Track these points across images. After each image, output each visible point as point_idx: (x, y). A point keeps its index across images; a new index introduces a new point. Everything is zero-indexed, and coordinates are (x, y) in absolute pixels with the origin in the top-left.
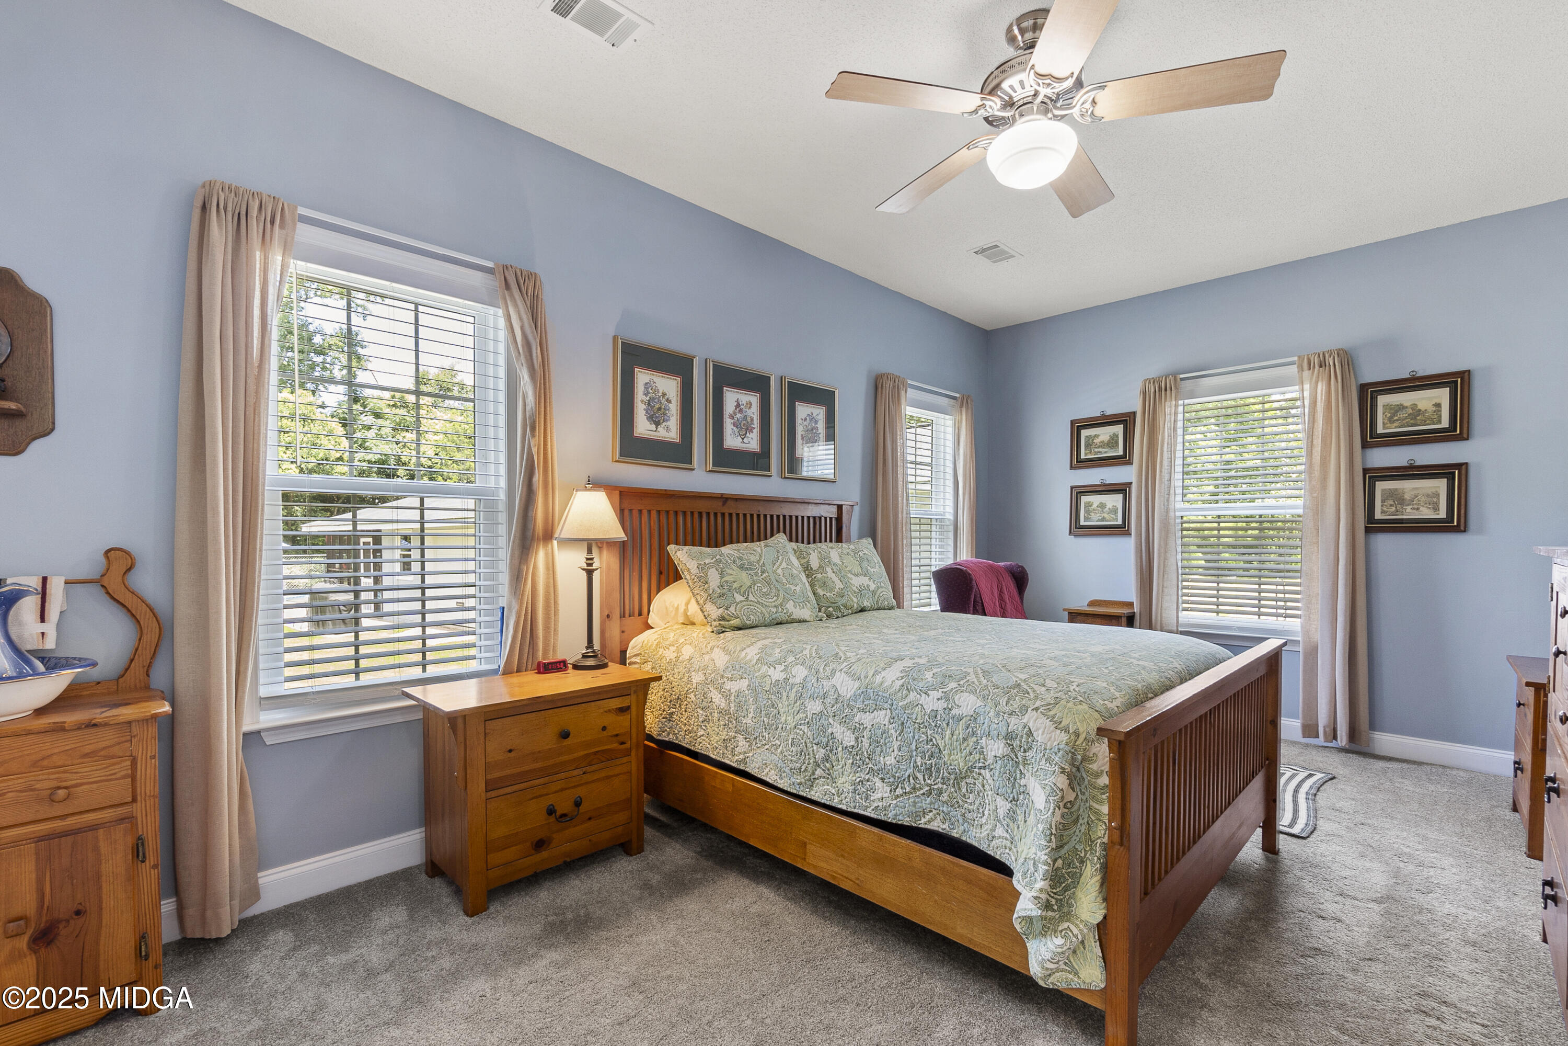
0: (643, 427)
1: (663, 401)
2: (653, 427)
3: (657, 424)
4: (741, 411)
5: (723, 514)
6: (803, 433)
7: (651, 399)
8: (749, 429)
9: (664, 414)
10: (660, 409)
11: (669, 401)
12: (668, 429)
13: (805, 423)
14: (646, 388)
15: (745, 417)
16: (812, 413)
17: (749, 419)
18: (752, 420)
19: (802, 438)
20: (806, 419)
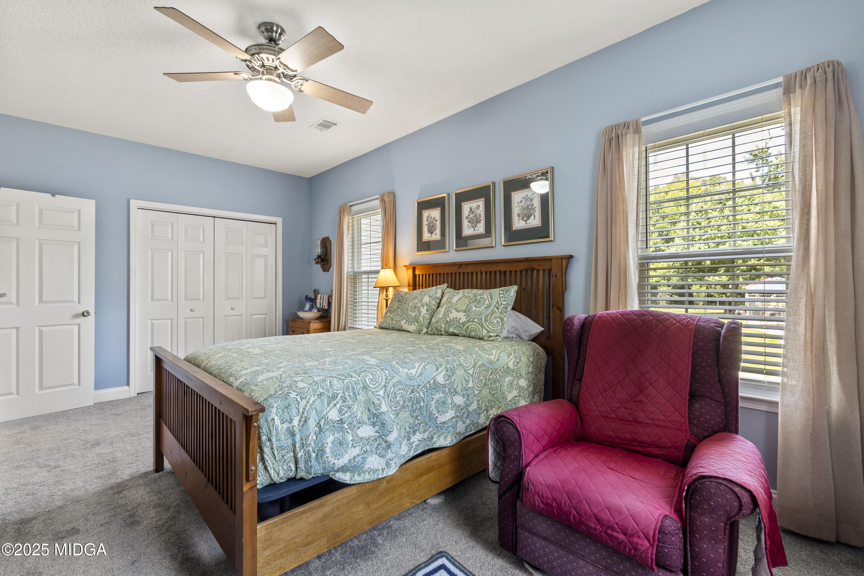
0: (426, 236)
1: (434, 222)
2: (430, 235)
3: (432, 233)
4: (473, 213)
5: (460, 273)
6: (519, 212)
7: (430, 223)
8: (478, 221)
9: (435, 227)
10: (433, 226)
11: (436, 221)
12: (436, 234)
13: (521, 204)
14: (427, 218)
15: (476, 215)
16: (527, 195)
17: (478, 216)
18: (480, 215)
19: (519, 215)
20: (521, 201)
